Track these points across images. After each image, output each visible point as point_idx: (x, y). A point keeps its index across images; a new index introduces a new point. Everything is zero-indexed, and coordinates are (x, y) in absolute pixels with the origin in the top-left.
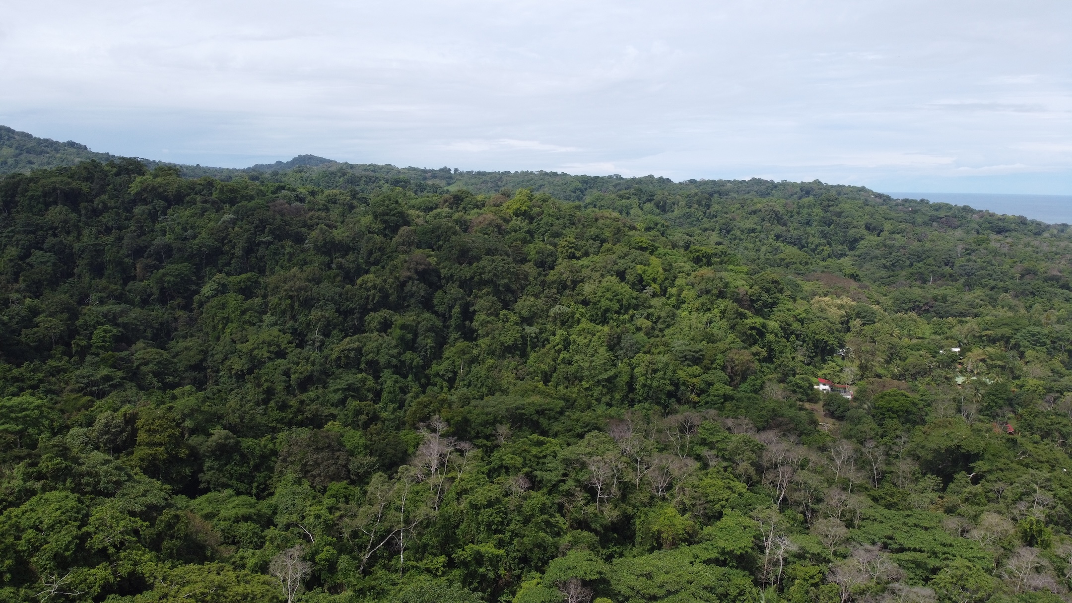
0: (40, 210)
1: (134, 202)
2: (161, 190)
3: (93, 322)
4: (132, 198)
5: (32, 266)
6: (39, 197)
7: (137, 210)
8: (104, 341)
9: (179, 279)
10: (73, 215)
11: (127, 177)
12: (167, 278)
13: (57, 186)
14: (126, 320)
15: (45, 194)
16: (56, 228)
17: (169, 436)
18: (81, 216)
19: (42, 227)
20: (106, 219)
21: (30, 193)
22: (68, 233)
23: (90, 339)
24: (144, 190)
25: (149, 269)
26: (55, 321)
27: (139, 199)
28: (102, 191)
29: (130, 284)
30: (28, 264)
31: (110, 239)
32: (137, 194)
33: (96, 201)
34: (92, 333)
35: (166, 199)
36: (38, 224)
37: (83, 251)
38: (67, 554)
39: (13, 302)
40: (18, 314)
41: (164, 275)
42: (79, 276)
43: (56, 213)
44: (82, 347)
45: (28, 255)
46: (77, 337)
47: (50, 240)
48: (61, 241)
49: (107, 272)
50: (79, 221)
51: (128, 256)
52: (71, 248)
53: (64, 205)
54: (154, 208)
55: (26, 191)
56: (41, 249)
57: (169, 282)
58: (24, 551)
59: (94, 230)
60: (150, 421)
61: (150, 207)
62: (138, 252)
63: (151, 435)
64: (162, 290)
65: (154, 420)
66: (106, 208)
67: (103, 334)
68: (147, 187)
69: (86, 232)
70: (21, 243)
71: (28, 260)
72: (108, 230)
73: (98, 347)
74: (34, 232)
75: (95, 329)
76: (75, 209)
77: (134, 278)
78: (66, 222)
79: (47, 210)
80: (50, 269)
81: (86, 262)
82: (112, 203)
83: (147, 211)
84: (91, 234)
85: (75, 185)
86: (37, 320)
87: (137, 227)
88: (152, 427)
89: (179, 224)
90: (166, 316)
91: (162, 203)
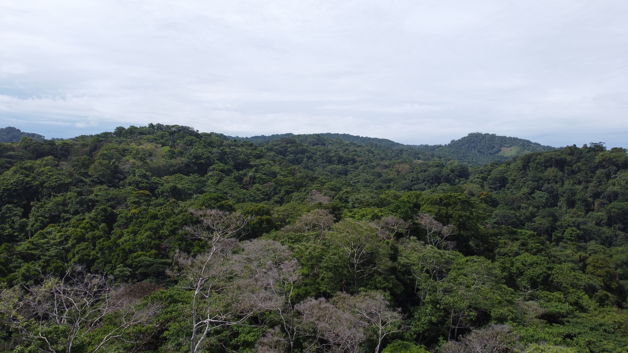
0: (542, 170)
1: (597, 168)
2: (614, 160)
3: (566, 225)
4: (596, 165)
5: (534, 198)
6: (542, 163)
7: (598, 172)
8: (571, 236)
9: (621, 212)
10: (560, 173)
11: (594, 153)
12: (614, 210)
13: (553, 156)
14: (585, 227)
15: (546, 162)
16: (550, 180)
17: (606, 272)
18: (564, 174)
19: (542, 179)
20: (579, 176)
21: (537, 161)
22: (556, 183)
23: (563, 234)
24: (604, 160)
25: (602, 205)
26: (544, 221)
27: (600, 165)
28: (578, 160)
29: (590, 213)
30: (533, 197)
31: (581, 187)
32: (600, 162)
33: (574, 166)
34: (564, 231)
35: (617, 165)
36: (540, 177)
37: (564, 193)
38: (538, 280)
39: (523, 208)
40: (524, 214)
41: (612, 208)
42: (560, 207)
43: (551, 172)
44: (558, 237)
45: (533, 192)
46: (556, 231)
47: (546, 186)
48: (552, 186)
49: (576, 206)
50: (563, 177)
51: (590, 197)
52: (557, 190)
53: (556, 167)
54: (609, 171)
55: (536, 159)
56: (540, 190)
57: (615, 212)
58: (514, 273)
59: (572, 182)
60: (596, 261)
61: (606, 170)
62: (596, 195)
63: (595, 269)
64: (610, 218)
65: (598, 260)
66: (580, 170)
67: (571, 232)
68: (606, 158)
69: (567, 182)
70: (530, 186)
71: (533, 195)
72: (580, 183)
73: (567, 239)
74: (537, 181)
75: (567, 228)
76: (562, 170)
77: (593, 210)
78: (556, 176)
79: (546, 169)
80: (544, 201)
81: (565, 198)
82: (583, 168)
83: (604, 172)
84: (569, 183)
85: (563, 156)
86: (535, 219)
87: (598, 181)
88: (596, 264)
89: (624, 180)
90: (610, 233)
91: (614, 168)
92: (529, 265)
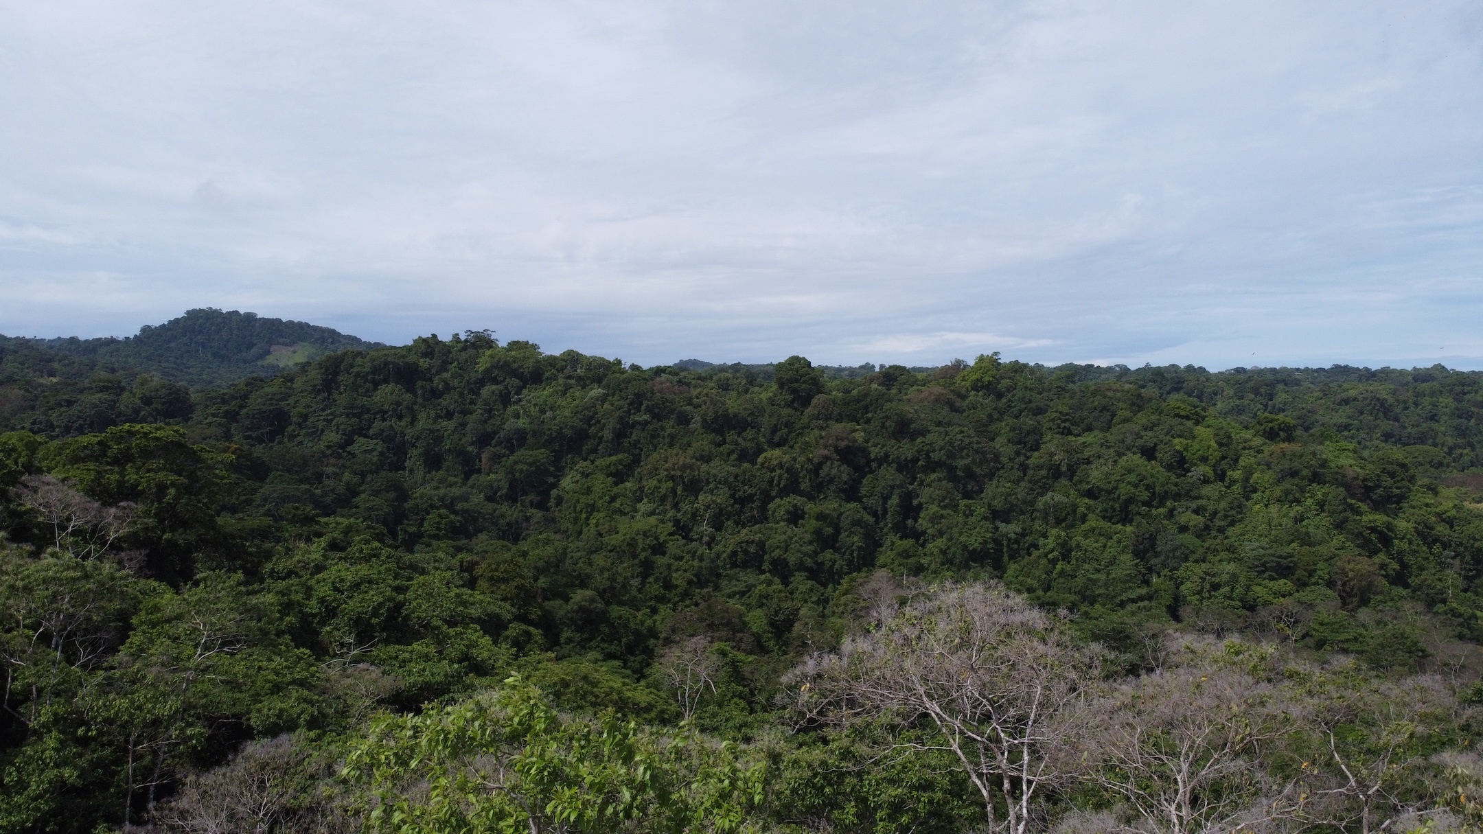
0: (367, 391)
1: (481, 383)
2: (515, 366)
3: (425, 506)
4: (480, 376)
5: (354, 455)
6: (367, 374)
7: (485, 391)
8: (438, 529)
9: (533, 469)
10: (408, 397)
11: (474, 352)
12: (519, 467)
13: (389, 359)
14: (466, 506)
15: (375, 371)
16: (386, 413)
17: (516, 587)
18: (417, 397)
19: (369, 410)
20: (446, 401)
21: (355, 370)
22: (400, 417)
23: (422, 525)
24: (494, 367)
25: (496, 458)
26: (379, 501)
27: (489, 377)
28: (443, 367)
29: (474, 476)
30: (349, 453)
31: (451, 425)
32: (487, 371)
33: (436, 380)
34: (423, 519)
35: (520, 377)
36: (364, 405)
37: (418, 438)
38: (374, 621)
39: (328, 477)
40: (333, 491)
41: (516, 463)
42: (411, 471)
43: (387, 393)
44: (410, 534)
45: (349, 441)
46: (405, 522)
47: (378, 425)
48: (391, 426)
49: (445, 465)
50: (415, 403)
51: (472, 444)
52: (403, 434)
53: (397, 383)
54: (506, 388)
55: (352, 366)
56: (366, 436)
57: (522, 471)
58: (314, 616)
59: (432, 414)
60: (494, 567)
61: (501, 387)
62: (484, 440)
63: (493, 585)
64: (513, 485)
65: (498, 564)
66: (448, 388)
67: (438, 519)
68: (498, 362)
69: (422, 416)
70: (342, 427)
71: (349, 449)
72: (449, 415)
73: (430, 536)
74: (359, 415)
75: (428, 513)
76: (410, 389)
77: (479, 471)
78: (398, 404)
79: (375, 389)
80: (375, 459)
81: (420, 451)
82: (455, 383)
83: (497, 392)
84: (428, 418)
85: (412, 359)
86: (357, 499)
87: (485, 410)
88: (496, 574)
89: (535, 405)
90: (515, 516)
91: (516, 382)
92: (351, 587)
